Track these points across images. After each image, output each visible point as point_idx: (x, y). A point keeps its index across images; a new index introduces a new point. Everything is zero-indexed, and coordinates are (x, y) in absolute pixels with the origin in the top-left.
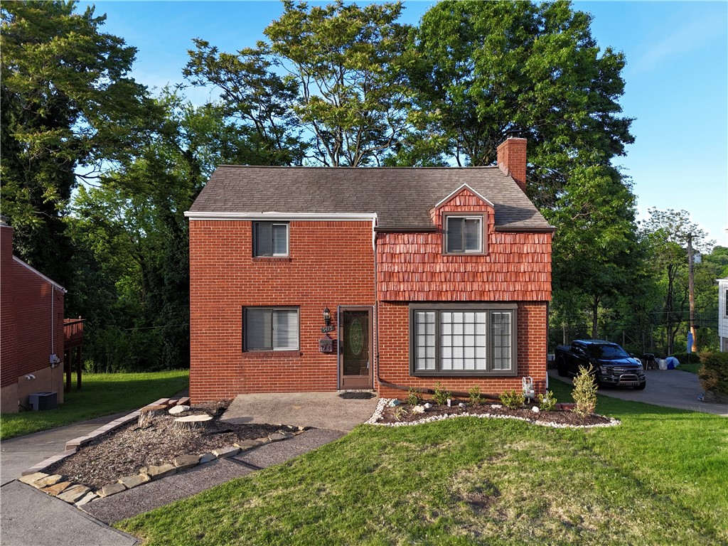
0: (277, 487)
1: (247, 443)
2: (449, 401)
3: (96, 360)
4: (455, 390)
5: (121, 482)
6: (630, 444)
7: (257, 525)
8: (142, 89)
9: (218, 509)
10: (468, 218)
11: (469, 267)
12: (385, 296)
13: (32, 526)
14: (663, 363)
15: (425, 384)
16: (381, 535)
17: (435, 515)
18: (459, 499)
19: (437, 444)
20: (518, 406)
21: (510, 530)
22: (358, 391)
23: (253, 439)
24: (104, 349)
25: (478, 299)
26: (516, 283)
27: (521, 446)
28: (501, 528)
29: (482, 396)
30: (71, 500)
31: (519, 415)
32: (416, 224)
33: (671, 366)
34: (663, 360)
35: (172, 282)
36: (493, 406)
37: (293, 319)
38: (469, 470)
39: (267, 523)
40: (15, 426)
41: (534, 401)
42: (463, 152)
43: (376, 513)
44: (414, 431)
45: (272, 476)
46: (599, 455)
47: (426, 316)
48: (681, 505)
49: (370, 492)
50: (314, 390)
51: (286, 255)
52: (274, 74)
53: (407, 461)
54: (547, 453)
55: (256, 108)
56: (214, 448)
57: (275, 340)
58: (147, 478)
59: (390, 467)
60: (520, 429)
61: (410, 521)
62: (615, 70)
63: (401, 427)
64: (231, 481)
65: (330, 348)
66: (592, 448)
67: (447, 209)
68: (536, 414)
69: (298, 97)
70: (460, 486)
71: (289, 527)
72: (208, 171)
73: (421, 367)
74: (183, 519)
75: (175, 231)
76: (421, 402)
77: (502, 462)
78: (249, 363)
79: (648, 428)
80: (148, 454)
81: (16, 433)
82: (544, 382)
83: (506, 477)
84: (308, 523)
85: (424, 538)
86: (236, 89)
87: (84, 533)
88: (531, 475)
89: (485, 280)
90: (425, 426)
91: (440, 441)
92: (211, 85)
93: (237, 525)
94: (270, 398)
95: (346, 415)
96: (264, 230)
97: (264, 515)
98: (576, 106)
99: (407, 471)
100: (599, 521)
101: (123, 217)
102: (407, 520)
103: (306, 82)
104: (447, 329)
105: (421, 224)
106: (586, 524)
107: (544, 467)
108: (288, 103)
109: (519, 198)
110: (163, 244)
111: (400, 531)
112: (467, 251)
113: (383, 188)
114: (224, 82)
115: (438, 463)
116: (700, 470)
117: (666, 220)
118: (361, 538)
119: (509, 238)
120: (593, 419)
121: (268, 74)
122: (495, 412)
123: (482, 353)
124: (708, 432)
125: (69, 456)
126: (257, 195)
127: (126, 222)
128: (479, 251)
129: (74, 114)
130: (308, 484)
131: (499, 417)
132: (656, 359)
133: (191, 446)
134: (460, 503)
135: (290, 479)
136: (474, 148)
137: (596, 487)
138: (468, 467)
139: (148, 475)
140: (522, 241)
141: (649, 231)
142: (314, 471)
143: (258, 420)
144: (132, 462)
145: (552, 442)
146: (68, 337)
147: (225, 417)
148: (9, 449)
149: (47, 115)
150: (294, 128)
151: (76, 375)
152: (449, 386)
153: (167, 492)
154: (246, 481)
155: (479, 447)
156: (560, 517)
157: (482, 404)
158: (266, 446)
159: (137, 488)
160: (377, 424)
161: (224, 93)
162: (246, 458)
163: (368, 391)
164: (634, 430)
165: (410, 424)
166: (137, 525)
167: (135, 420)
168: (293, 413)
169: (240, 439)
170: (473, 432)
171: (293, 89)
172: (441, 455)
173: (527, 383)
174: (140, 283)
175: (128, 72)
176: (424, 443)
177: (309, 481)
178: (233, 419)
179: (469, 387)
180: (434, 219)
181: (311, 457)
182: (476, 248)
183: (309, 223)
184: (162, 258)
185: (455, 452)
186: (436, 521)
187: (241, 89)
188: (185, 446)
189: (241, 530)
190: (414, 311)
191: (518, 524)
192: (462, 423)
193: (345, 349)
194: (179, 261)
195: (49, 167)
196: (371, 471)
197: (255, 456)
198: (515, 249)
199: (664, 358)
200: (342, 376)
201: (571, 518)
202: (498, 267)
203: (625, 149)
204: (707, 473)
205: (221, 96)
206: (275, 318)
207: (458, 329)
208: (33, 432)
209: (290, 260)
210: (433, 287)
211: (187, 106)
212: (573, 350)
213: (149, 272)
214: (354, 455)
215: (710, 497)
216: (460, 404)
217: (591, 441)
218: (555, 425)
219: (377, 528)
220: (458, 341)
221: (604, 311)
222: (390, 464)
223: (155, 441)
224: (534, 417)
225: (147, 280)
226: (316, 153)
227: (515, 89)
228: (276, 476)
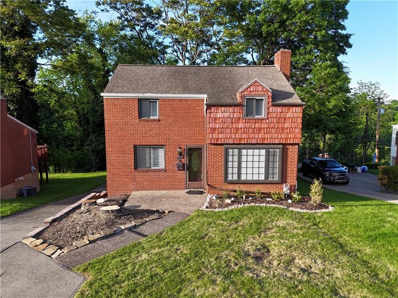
0: (155, 248)
1: (139, 221)
2: (244, 196)
3: (55, 166)
4: (248, 190)
5: (74, 244)
6: (338, 222)
7: (146, 270)
8: (72, 12)
9: (125, 260)
10: (257, 98)
11: (257, 126)
12: (211, 141)
13: (30, 270)
14: (359, 169)
15: (231, 187)
16: (209, 277)
17: (236, 264)
18: (249, 255)
19: (237, 222)
20: (281, 199)
21: (274, 273)
22: (196, 190)
23: (142, 219)
24: (59, 160)
25: (261, 142)
26: (282, 134)
27: (281, 223)
28: (270, 272)
29: (263, 193)
30: (50, 255)
31: (281, 204)
32: (229, 101)
33: (363, 171)
34: (359, 168)
35: (94, 122)
36: (268, 199)
37: (161, 152)
38: (254, 238)
39: (151, 269)
40: (15, 207)
41: (289, 197)
42: (255, 52)
43: (206, 263)
44: (226, 214)
45: (152, 240)
46: (322, 229)
47: (233, 152)
48: (362, 259)
49: (203, 251)
50: (173, 189)
51: (157, 118)
52: (148, 5)
53: (222, 232)
54: (295, 228)
55: (138, 25)
56: (121, 224)
57: (152, 163)
58: (88, 242)
59: (213, 236)
60: (281, 213)
61: (223, 268)
62: (344, 5)
63: (219, 211)
64: (131, 244)
65: (182, 167)
66: (318, 224)
67: (246, 93)
68: (290, 204)
69: (162, 18)
70: (249, 247)
71: (162, 272)
72: (112, 60)
73: (230, 178)
74: (108, 267)
75: (95, 94)
76: (229, 197)
77: (271, 233)
78: (139, 175)
79: (348, 212)
80: (87, 227)
81: (17, 211)
82: (295, 186)
83: (273, 242)
84: (171, 270)
85: (231, 278)
86: (126, 13)
87: (57, 273)
88: (286, 241)
89: (266, 132)
90: (232, 211)
91: (239, 220)
92: (112, 11)
93: (136, 270)
94: (150, 194)
95: (190, 204)
96: (145, 103)
97: (148, 264)
98: (320, 27)
99: (222, 238)
100: (320, 268)
101: (65, 85)
102: (222, 268)
103: (167, 11)
104: (244, 158)
105: (231, 102)
106: (313, 270)
107: (293, 236)
108: (156, 21)
109: (286, 85)
110: (88, 101)
111: (218, 274)
112: (256, 117)
113: (210, 79)
114: (119, 9)
115: (238, 234)
116: (374, 238)
117: (367, 88)
118: (198, 278)
119: (279, 109)
120: (320, 206)
121: (145, 5)
122: (268, 202)
123: (263, 171)
124: (380, 214)
125: (46, 228)
126: (140, 83)
127: (67, 88)
128: (262, 116)
129: (35, 28)
130: (171, 246)
131: (270, 205)
132: (356, 167)
133: (110, 224)
134: (249, 258)
135: (161, 243)
136: (261, 50)
137: (319, 249)
138: (254, 236)
139: (88, 240)
140: (286, 111)
141: (357, 93)
142: (174, 238)
143: (144, 207)
144: (79, 232)
145: (297, 220)
146: (40, 156)
147: (126, 205)
148: (14, 222)
149: (19, 30)
150: (160, 36)
151: (45, 174)
152: (244, 188)
153: (99, 250)
154: (139, 244)
155: (259, 224)
156: (300, 265)
157: (262, 198)
158: (148, 223)
159: (83, 247)
160: (206, 209)
161: (119, 16)
162: (139, 230)
163: (202, 190)
164: (341, 213)
165: (224, 209)
166: (84, 269)
167: (79, 207)
168: (162, 203)
169: (135, 219)
170: (256, 215)
171: (159, 13)
172: (240, 229)
173: (286, 186)
174: (76, 122)
175: (64, 2)
176: (231, 222)
177: (171, 244)
178: (130, 206)
179: (255, 189)
180: (238, 98)
181: (172, 229)
182: (261, 115)
183: (169, 100)
184: (88, 109)
185: (247, 227)
186: (236, 268)
187: (130, 13)
188: (106, 223)
189: (137, 273)
190: (226, 150)
191: (278, 270)
192: (251, 209)
193: (189, 168)
194: (98, 111)
195: (22, 60)
196: (203, 238)
197: (143, 229)
198: (282, 115)
199: (360, 167)
200: (188, 182)
201: (306, 266)
202: (272, 125)
203: (347, 51)
204: (377, 240)
205: (118, 17)
206: (152, 152)
207: (250, 159)
208: (25, 211)
209: (159, 120)
210: (237, 136)
211: (98, 22)
212: (312, 163)
213: (81, 116)
214: (194, 229)
215: (377, 255)
216: (250, 198)
217: (318, 220)
218: (300, 210)
219: (206, 272)
220: (250, 164)
221: (330, 136)
222: (213, 234)
223: (90, 220)
224: (289, 206)
225: (80, 120)
226: (173, 51)
227: (285, 17)
228: (154, 241)
